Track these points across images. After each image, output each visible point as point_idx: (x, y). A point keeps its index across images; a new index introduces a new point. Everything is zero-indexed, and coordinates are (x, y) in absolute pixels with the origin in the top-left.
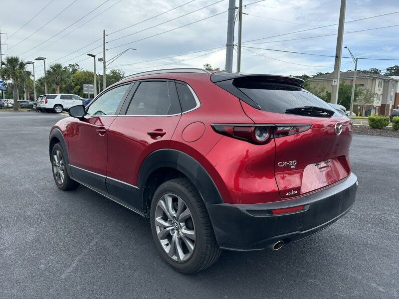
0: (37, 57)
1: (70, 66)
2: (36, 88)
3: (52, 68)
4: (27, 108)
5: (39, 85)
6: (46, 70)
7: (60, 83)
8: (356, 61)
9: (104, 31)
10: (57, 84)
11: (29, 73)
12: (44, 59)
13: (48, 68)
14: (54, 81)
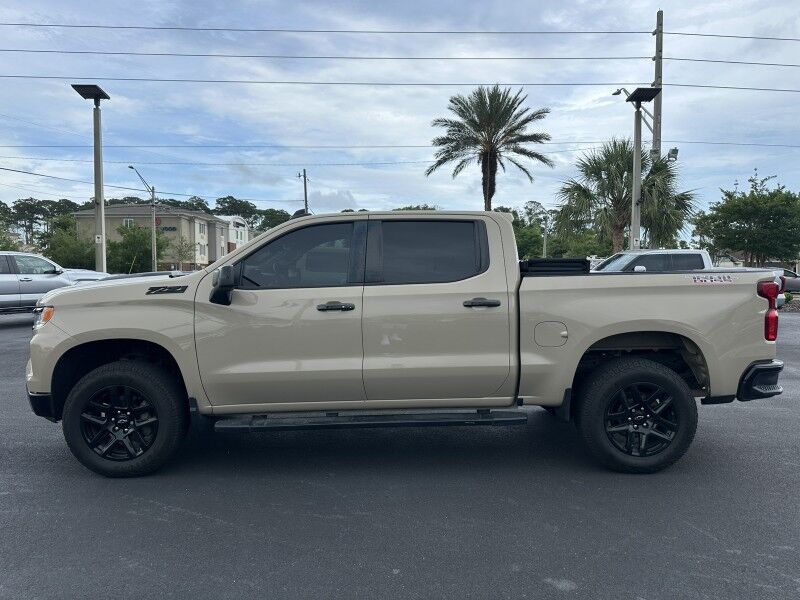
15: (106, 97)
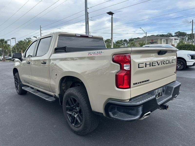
0: (12, 38)
1: (27, 39)
2: (12, 51)
3: (18, 42)
4: (9, 60)
5: (13, 50)
6: (16, 43)
7: (22, 48)
8: (146, 33)
9: (40, 26)
10: (21, 49)
11: (9, 45)
12: (15, 38)
13: (17, 42)
14: (20, 47)
15: (114, 14)
